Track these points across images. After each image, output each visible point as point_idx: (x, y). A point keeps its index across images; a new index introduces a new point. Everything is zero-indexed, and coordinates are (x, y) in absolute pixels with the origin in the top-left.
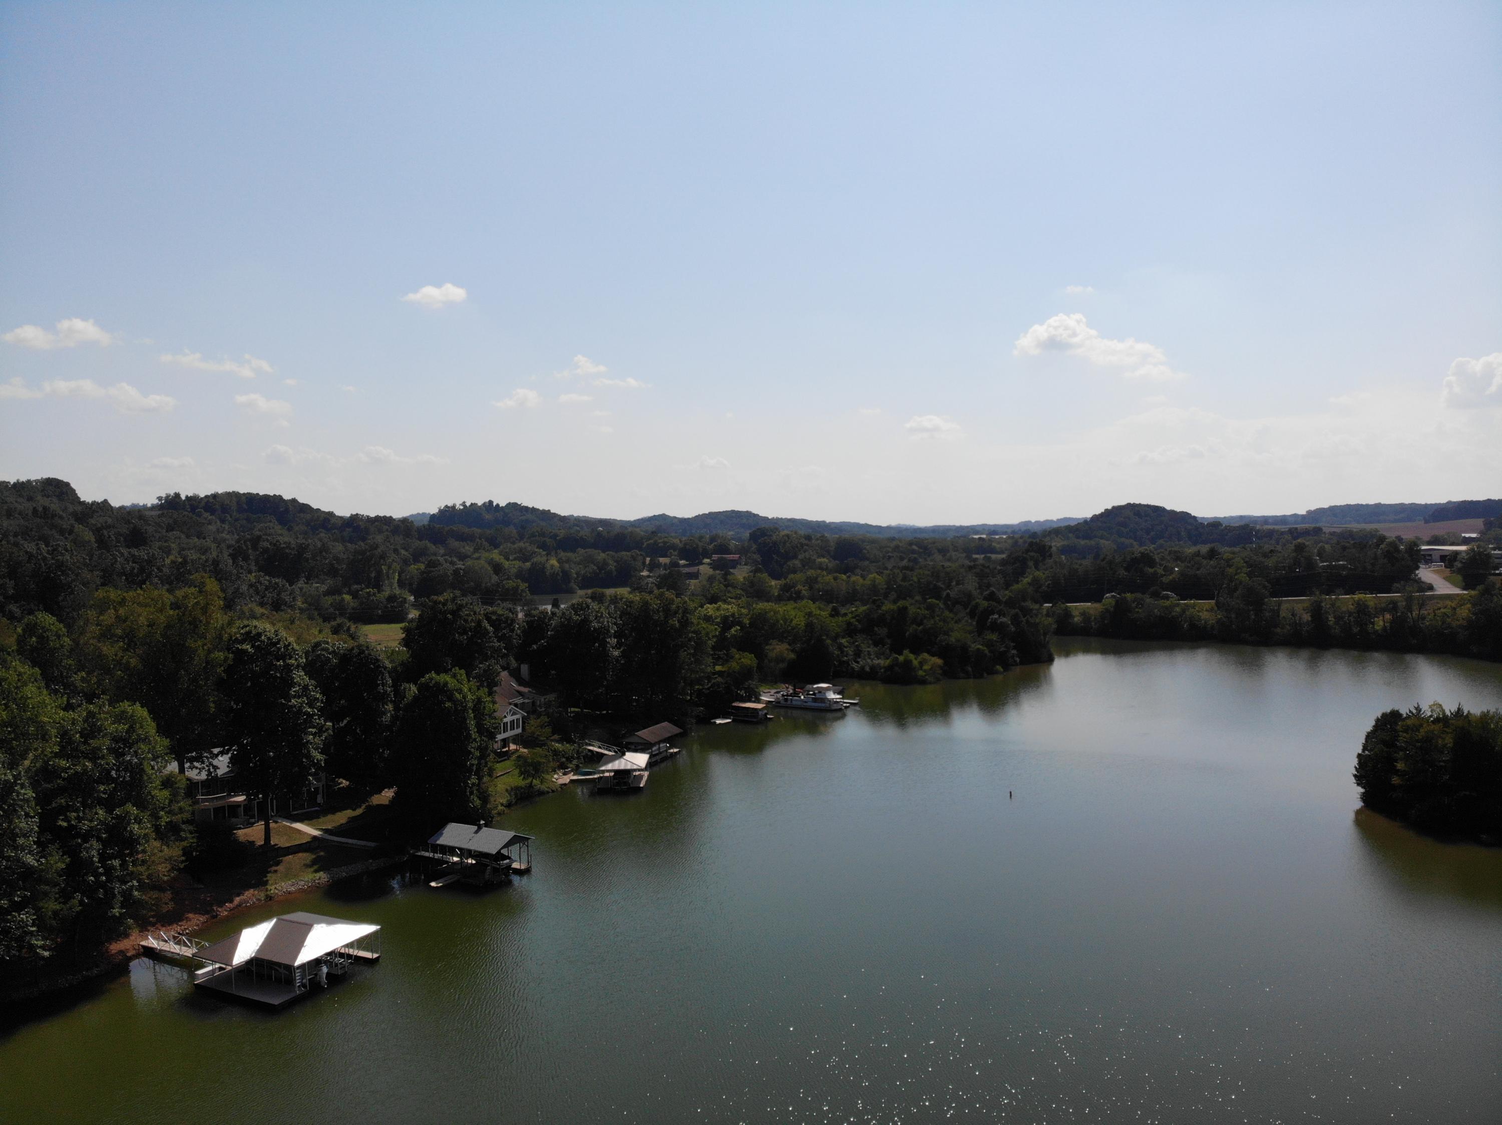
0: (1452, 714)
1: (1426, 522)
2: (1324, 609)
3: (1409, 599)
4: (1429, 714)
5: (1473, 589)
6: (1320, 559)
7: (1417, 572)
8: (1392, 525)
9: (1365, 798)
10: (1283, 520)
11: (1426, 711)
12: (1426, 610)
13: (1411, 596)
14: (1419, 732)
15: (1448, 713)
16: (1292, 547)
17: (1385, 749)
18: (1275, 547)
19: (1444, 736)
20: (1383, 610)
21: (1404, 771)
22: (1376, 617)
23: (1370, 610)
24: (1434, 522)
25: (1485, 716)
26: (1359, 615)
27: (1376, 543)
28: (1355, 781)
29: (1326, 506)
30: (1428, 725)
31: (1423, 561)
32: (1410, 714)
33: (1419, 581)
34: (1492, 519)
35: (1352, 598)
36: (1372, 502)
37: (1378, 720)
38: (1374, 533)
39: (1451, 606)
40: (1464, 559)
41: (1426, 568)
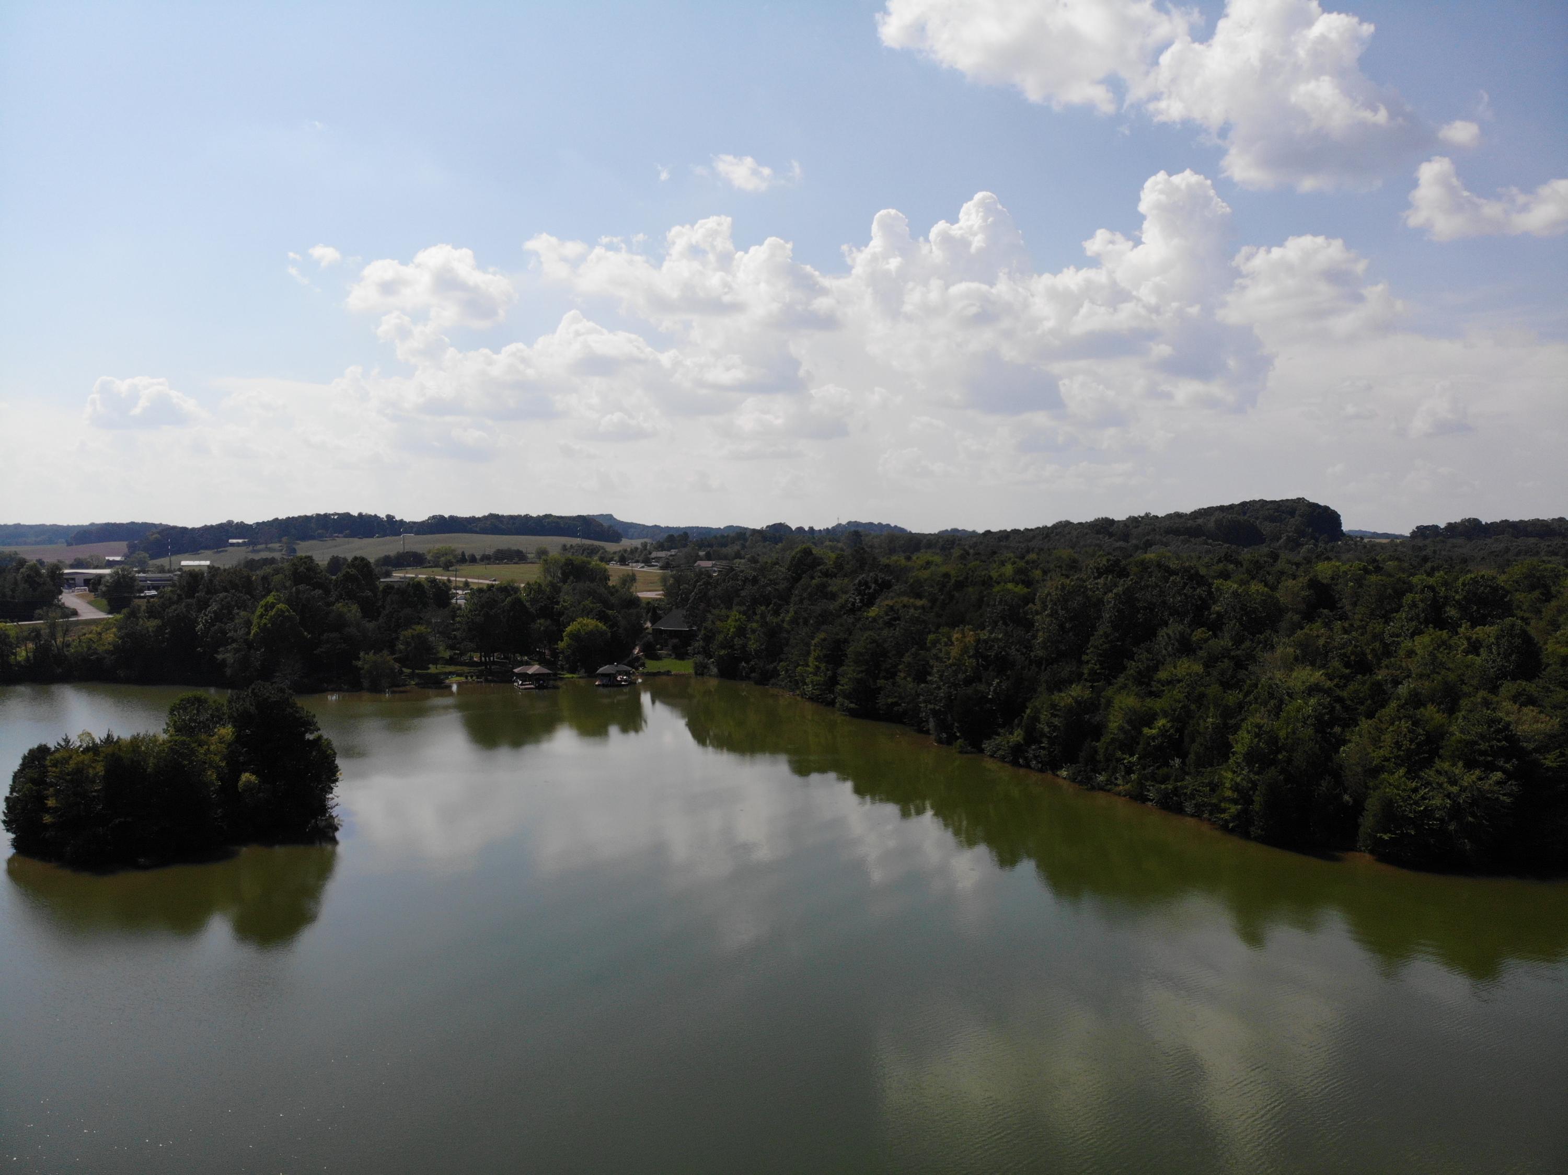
0: (102, 741)
1: (69, 544)
3: (53, 627)
4: (78, 744)
5: (119, 612)
7: (60, 597)
8: (39, 547)
9: (16, 844)
11: (75, 742)
12: (71, 636)
13: (55, 623)
14: (69, 765)
15: (98, 741)
17: (34, 788)
19: (93, 765)
20: (27, 639)
21: (56, 807)
22: (19, 647)
23: (11, 639)
24: (76, 545)
25: (135, 742)
27: (16, 566)
28: (4, 828)
30: (78, 756)
31: (66, 586)
32: (58, 747)
33: (62, 607)
34: (136, 542)
36: (11, 522)
37: (25, 758)
38: (13, 556)
39: (96, 631)
40: (107, 582)
41: (69, 593)
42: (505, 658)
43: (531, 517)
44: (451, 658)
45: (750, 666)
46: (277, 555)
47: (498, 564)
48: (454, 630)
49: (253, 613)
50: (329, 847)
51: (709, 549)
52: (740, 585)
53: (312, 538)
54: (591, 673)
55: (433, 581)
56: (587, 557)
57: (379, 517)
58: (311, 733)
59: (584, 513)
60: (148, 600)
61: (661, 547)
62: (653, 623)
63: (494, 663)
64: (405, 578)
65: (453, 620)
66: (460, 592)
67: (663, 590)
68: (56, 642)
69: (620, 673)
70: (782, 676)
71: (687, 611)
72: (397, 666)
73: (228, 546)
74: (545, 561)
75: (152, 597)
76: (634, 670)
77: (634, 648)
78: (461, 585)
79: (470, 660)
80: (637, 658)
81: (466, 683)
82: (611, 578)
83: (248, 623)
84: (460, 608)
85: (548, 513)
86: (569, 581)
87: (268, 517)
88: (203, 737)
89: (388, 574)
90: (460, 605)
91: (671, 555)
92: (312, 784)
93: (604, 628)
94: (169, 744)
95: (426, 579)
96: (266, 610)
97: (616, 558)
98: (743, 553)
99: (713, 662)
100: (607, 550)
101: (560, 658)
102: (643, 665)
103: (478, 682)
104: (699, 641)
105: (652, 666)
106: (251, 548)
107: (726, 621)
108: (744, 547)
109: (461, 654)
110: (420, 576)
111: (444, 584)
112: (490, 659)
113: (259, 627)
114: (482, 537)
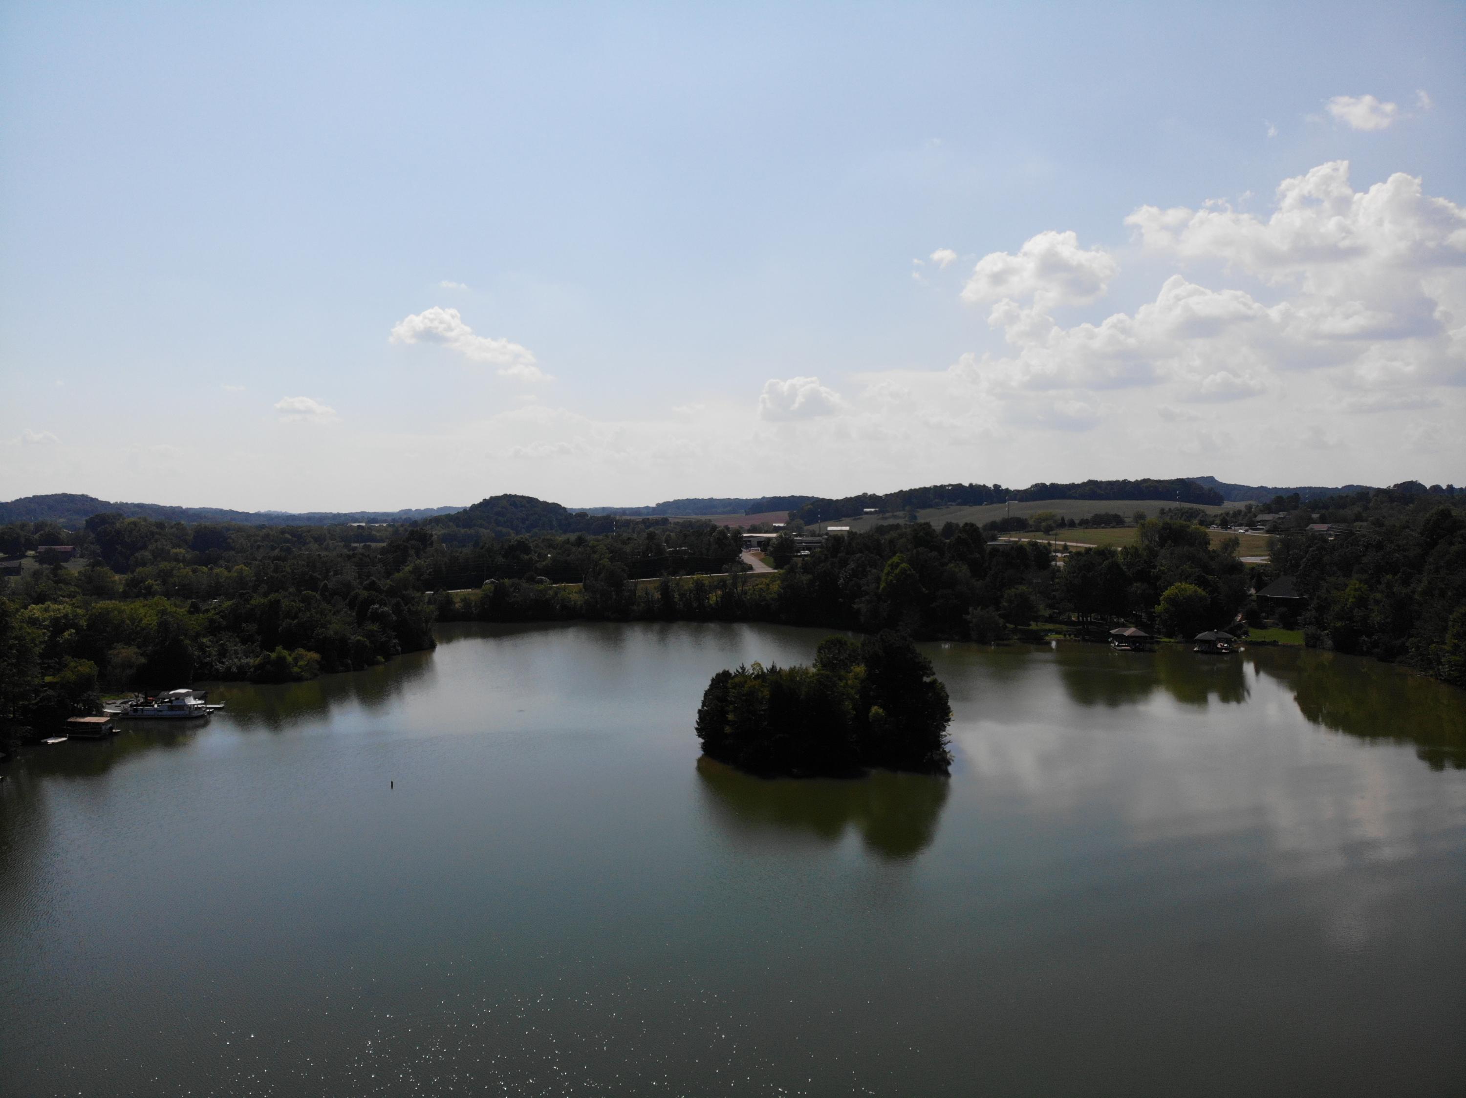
0: (768, 671)
1: (747, 513)
2: (670, 588)
3: (735, 578)
4: (751, 672)
5: (782, 568)
6: (667, 545)
7: (740, 555)
8: (723, 516)
9: (705, 747)
10: (637, 511)
11: (749, 670)
12: (747, 586)
13: (736, 575)
14: (744, 687)
15: (765, 671)
16: (645, 535)
17: (719, 704)
18: (632, 535)
19: (762, 689)
20: (717, 587)
21: (734, 721)
22: (711, 594)
23: (706, 588)
24: (752, 514)
25: (792, 670)
26: (697, 592)
27: (709, 531)
28: (696, 733)
29: (671, 500)
30: (751, 681)
31: (745, 547)
32: (737, 673)
33: (742, 563)
34: (795, 511)
35: (692, 578)
36: (706, 496)
37: (713, 680)
38: (708, 523)
39: (766, 583)
40: (774, 544)
41: (747, 552)
42: (1102, 619)
43: (1129, 482)
44: (1051, 616)
45: (1373, 640)
46: (901, 522)
47: (1096, 528)
48: (1054, 591)
49: (882, 571)
50: (942, 778)
51: (1323, 511)
52: (1361, 551)
53: (931, 506)
54: (1190, 638)
55: (1035, 545)
56: (1185, 520)
57: (988, 487)
58: (927, 677)
59: (1183, 476)
60: (803, 559)
61: (1267, 509)
62: (1257, 590)
63: (1091, 623)
64: (1009, 541)
65: (1053, 581)
66: (1059, 555)
67: (1269, 555)
68: (737, 590)
69: (1220, 640)
70: (1411, 654)
71: (1297, 578)
72: (1001, 621)
73: (862, 515)
74: (1143, 525)
75: (806, 556)
76: (1235, 638)
77: (1236, 615)
78: (1061, 548)
79: (1069, 619)
80: (1240, 626)
81: (1065, 640)
82: (1211, 542)
83: (878, 580)
84: (1059, 570)
85: (1146, 477)
86: (1166, 545)
87: (894, 490)
88: (843, 673)
89: (994, 538)
90: (1059, 567)
91: (1279, 518)
92: (928, 722)
93: (1204, 593)
94: (817, 677)
95: (1029, 542)
96: (892, 569)
97: (1218, 521)
98: (1364, 515)
99: (1328, 634)
100: (1207, 513)
101: (1157, 622)
102: (1246, 633)
103: (1076, 640)
104: (1311, 610)
105: (1256, 634)
106: (881, 516)
107: (1344, 590)
108: (1366, 508)
109: (1060, 613)
110: (1023, 540)
111: (1045, 547)
112: (1087, 619)
113: (886, 583)
114: (1080, 503)
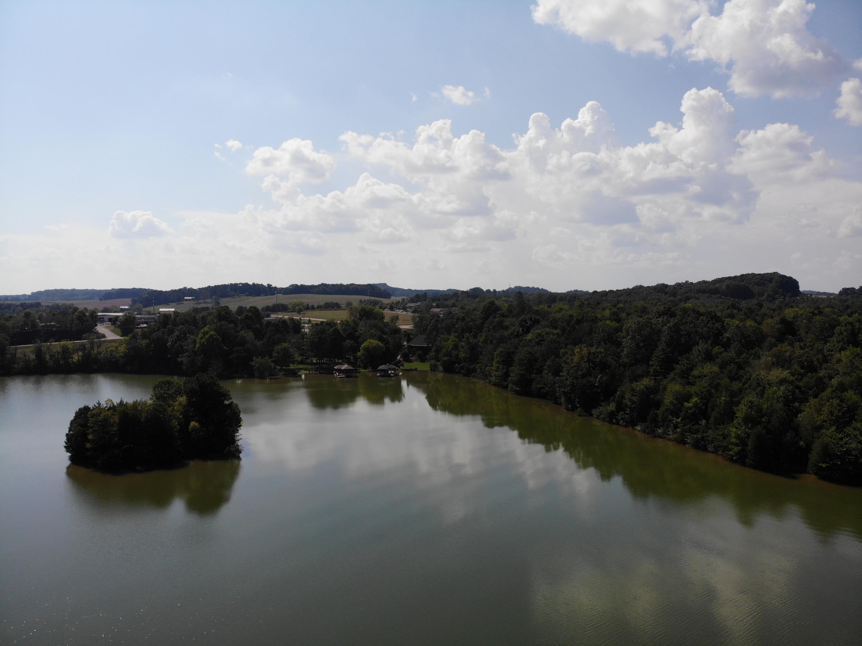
0: (117, 404)
1: (101, 300)
2: (43, 351)
3: (92, 343)
4: (105, 406)
5: (127, 336)
6: (40, 322)
7: (96, 328)
8: (84, 301)
9: (72, 459)
10: (16, 298)
11: (104, 404)
12: (102, 349)
13: (93, 341)
14: (100, 417)
15: (115, 404)
16: (23, 314)
17: (82, 429)
18: (12, 314)
19: (113, 417)
20: (78, 350)
21: (93, 439)
22: (74, 354)
23: (70, 350)
24: (105, 300)
25: (135, 404)
26: (64, 353)
27: (72, 311)
28: (65, 450)
29: (43, 290)
30: (105, 412)
31: (99, 322)
32: (95, 407)
33: (97, 333)
34: (136, 298)
35: (60, 344)
36: (70, 288)
37: (77, 413)
38: (71, 306)
39: (115, 346)
40: (121, 320)
41: (101, 326)
42: (330, 361)
43: (343, 285)
44: (301, 360)
45: (461, 366)
46: (210, 306)
47: (326, 310)
48: (303, 346)
49: (197, 336)
50: (236, 461)
51: (438, 302)
52: (455, 322)
53: (228, 296)
54: (375, 369)
55: (292, 319)
56: (372, 306)
57: (264, 285)
58: (227, 401)
59: (371, 283)
60: (142, 329)
61: (412, 301)
62: (408, 343)
63: (324, 363)
64: (277, 318)
65: (302, 340)
66: (306, 325)
67: (413, 324)
68: (94, 351)
69: (390, 369)
70: (478, 372)
71: (426, 336)
72: (273, 365)
73: (183, 301)
74: (351, 308)
75: (145, 327)
76: (397, 368)
77: (398, 356)
78: (307, 322)
79: (311, 362)
80: (400, 361)
81: (309, 374)
82: (385, 318)
83: (195, 342)
84: (306, 334)
85: (352, 283)
86: (363, 319)
87: (205, 285)
88: (171, 402)
89: (268, 316)
90: (306, 332)
91: (418, 305)
92: (228, 428)
93: (382, 345)
94: (153, 406)
95: (289, 318)
96: (204, 335)
97: (388, 307)
98: (456, 304)
99: (440, 364)
100: (384, 302)
101: (359, 361)
102: (402, 365)
103: (315, 373)
104: (432, 352)
105: (407, 366)
106: (196, 302)
107: (448, 341)
108: (457, 301)
109: (307, 359)
110: (285, 317)
111: (298, 321)
112: (321, 361)
113: (200, 344)
114: (317, 296)
